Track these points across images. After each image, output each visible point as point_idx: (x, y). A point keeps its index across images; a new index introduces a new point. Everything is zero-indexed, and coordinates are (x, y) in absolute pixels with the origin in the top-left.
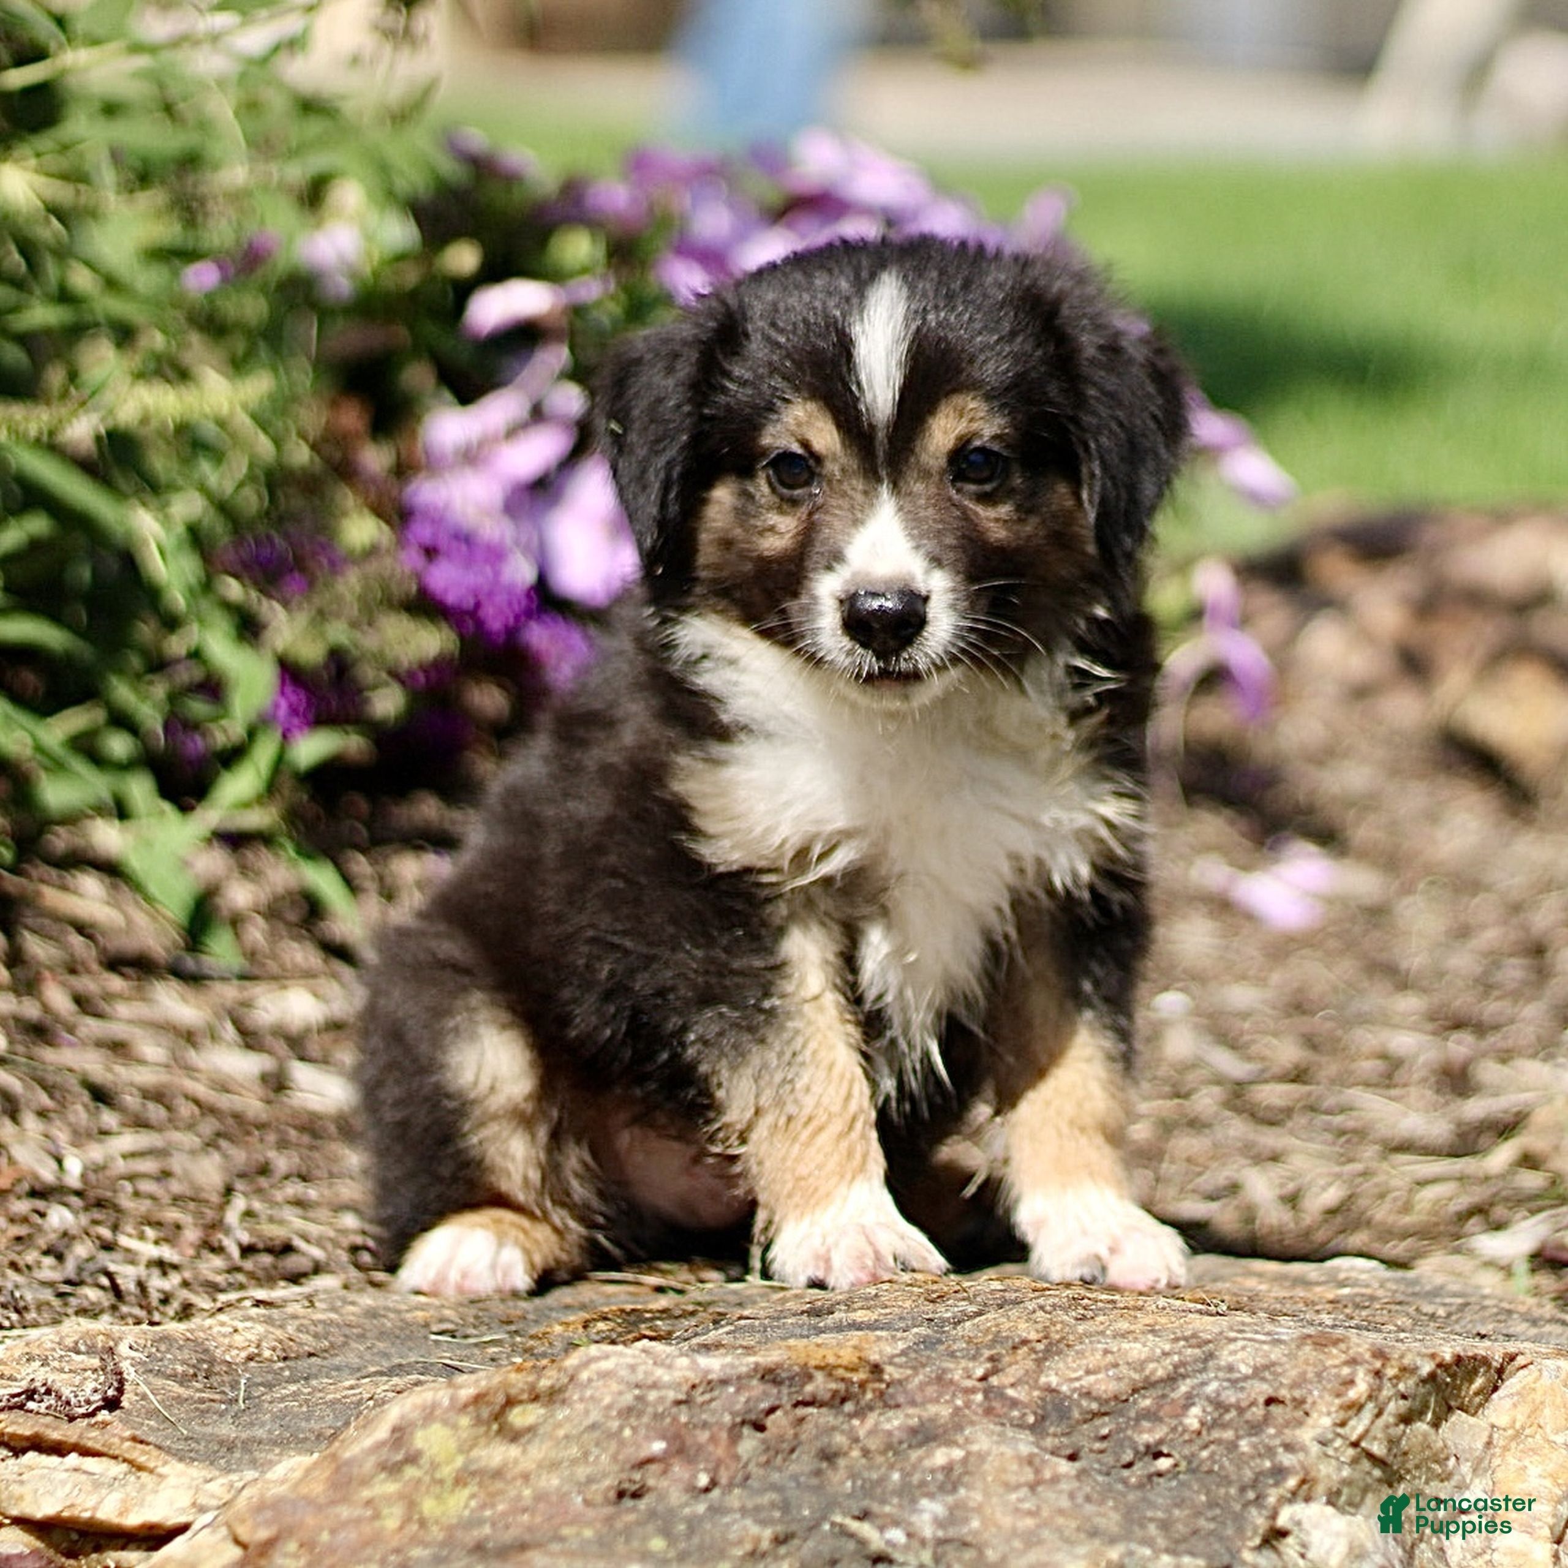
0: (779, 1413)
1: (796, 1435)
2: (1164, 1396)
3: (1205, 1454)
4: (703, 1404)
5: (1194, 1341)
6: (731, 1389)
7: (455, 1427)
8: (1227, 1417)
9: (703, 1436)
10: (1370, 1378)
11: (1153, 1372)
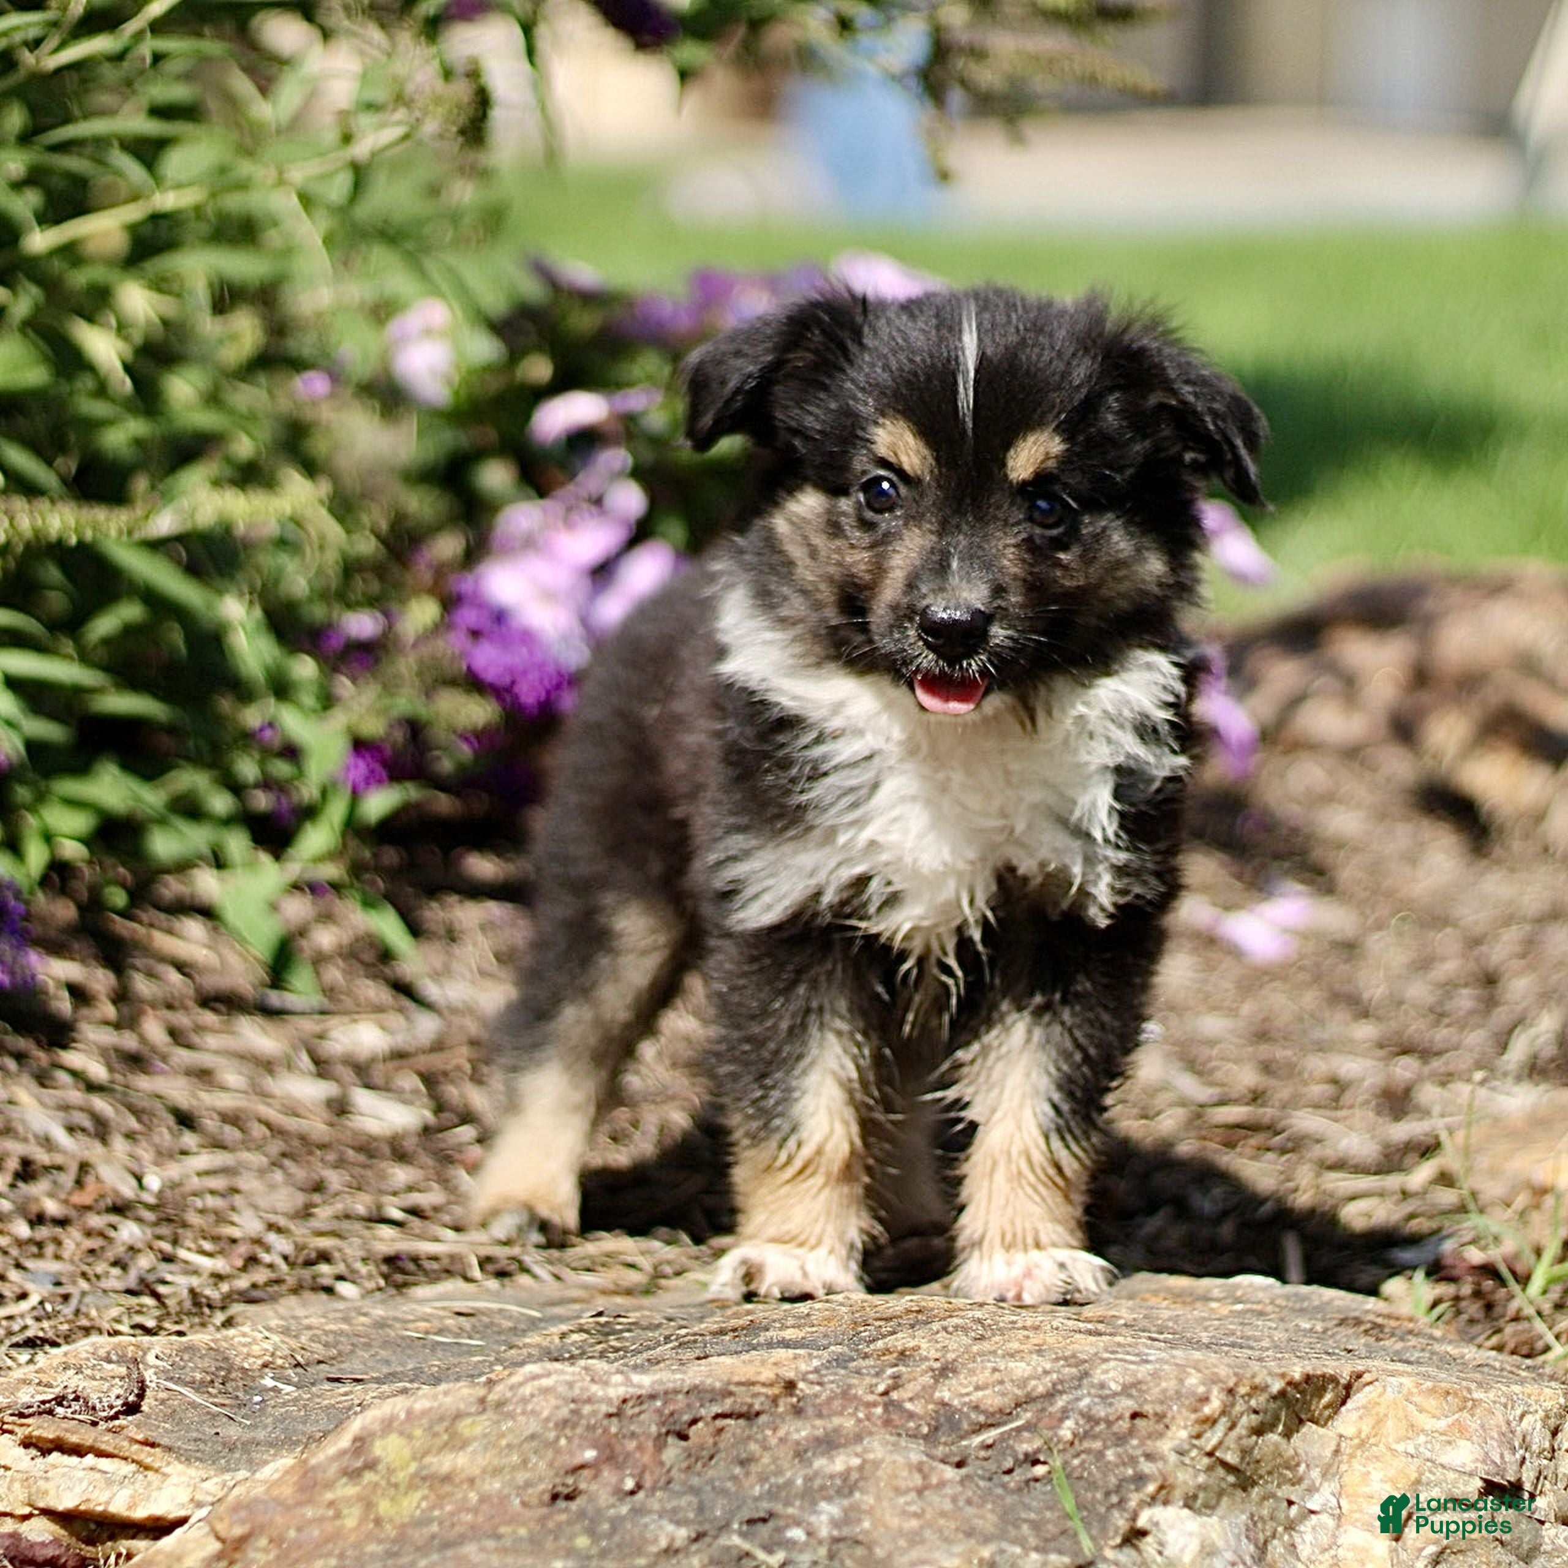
0: (700, 1425)
1: (715, 1444)
2: (1043, 1410)
3: (1076, 1462)
4: (632, 1417)
5: (1073, 1361)
6: (659, 1403)
7: (410, 1437)
8: (1097, 1429)
9: (631, 1445)
10: (1223, 1396)
11: (1034, 1389)
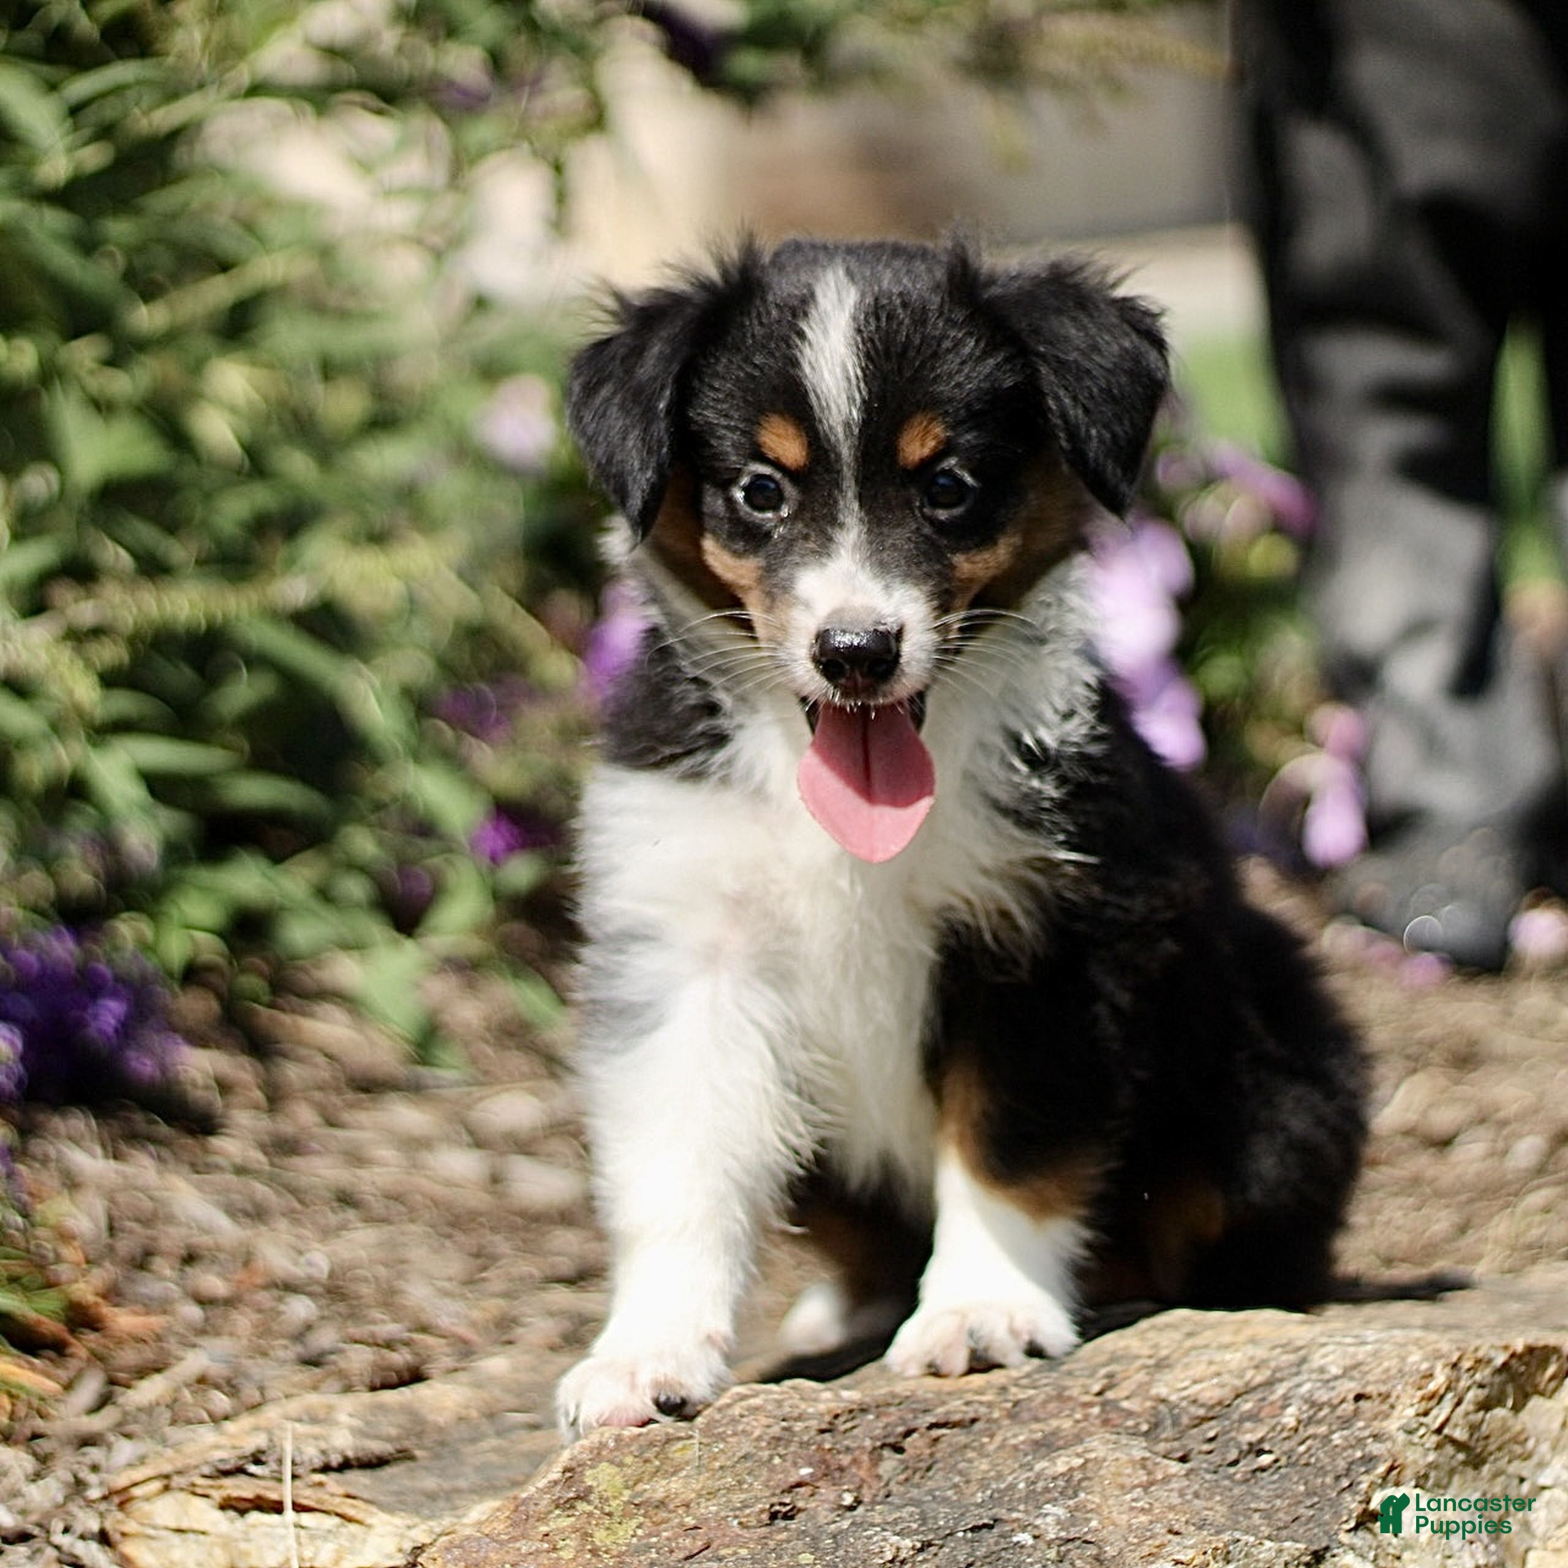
0: (915, 1435)
1: (932, 1455)
2: (1263, 1399)
3: (1302, 1448)
4: (846, 1431)
5: (1288, 1348)
6: (871, 1417)
7: (621, 1465)
8: (1322, 1414)
9: (846, 1460)
10: (1448, 1370)
11: (1252, 1378)
